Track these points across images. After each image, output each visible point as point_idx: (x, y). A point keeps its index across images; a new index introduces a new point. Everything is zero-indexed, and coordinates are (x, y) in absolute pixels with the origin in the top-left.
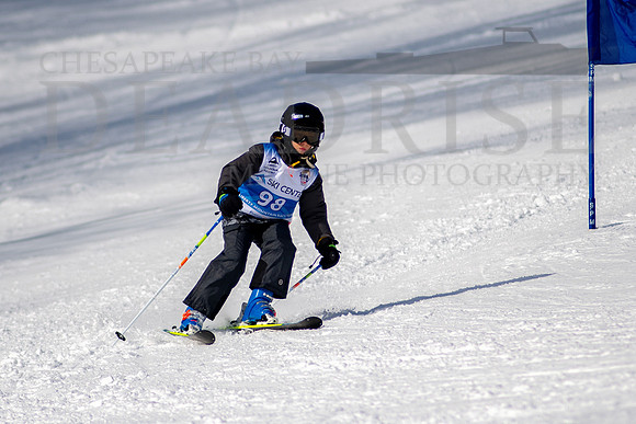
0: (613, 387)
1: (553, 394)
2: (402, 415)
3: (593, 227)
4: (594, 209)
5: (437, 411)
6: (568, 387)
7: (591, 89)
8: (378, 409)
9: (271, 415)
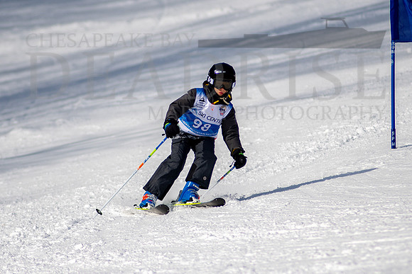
0: (407, 251)
1: (368, 255)
2: (270, 268)
3: (394, 147)
4: (394, 136)
5: (293, 266)
6: (378, 250)
7: (393, 58)
8: (254, 265)
9: (185, 269)
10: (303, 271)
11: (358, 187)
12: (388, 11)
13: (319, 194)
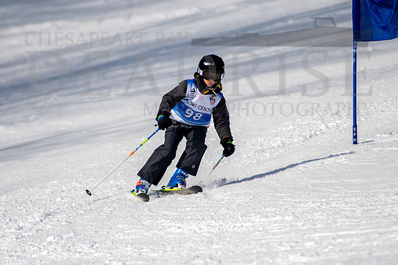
0: (368, 243)
1: (330, 247)
2: (235, 260)
3: (355, 143)
4: (356, 132)
5: (258, 258)
6: (340, 243)
7: (355, 57)
8: (221, 256)
9: (153, 260)
10: (268, 262)
11: (320, 182)
12: (350, 11)
13: (282, 188)
